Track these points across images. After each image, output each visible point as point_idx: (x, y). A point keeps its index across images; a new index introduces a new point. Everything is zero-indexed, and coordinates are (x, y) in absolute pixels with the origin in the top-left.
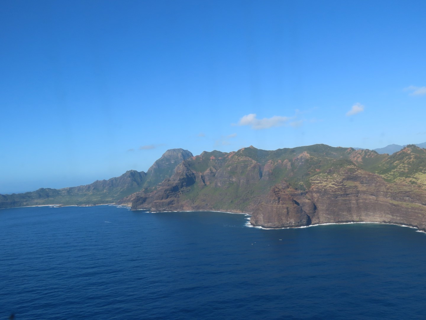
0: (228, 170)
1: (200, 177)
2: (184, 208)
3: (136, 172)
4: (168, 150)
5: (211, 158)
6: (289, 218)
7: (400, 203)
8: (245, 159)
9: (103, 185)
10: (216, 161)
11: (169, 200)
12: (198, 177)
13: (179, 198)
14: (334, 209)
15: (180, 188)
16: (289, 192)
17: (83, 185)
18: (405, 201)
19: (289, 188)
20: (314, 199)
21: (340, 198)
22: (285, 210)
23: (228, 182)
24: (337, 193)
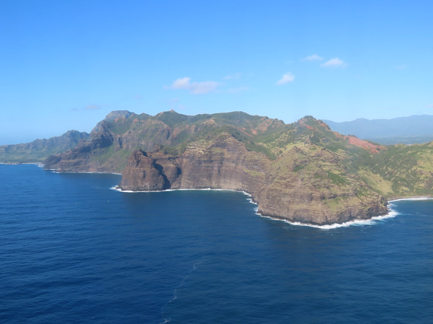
0: (139, 133)
1: (118, 139)
2: (89, 169)
3: (77, 132)
4: (113, 112)
5: (134, 120)
6: (145, 181)
7: (250, 171)
8: (157, 123)
9: (43, 144)
10: (138, 124)
11: (76, 160)
12: (116, 139)
13: (89, 159)
14: (196, 174)
15: (92, 150)
16: (156, 156)
17: (23, 143)
18: (254, 169)
19: (158, 152)
20: (182, 164)
21: (203, 165)
22: (142, 173)
23: (137, 145)
24: (201, 159)
